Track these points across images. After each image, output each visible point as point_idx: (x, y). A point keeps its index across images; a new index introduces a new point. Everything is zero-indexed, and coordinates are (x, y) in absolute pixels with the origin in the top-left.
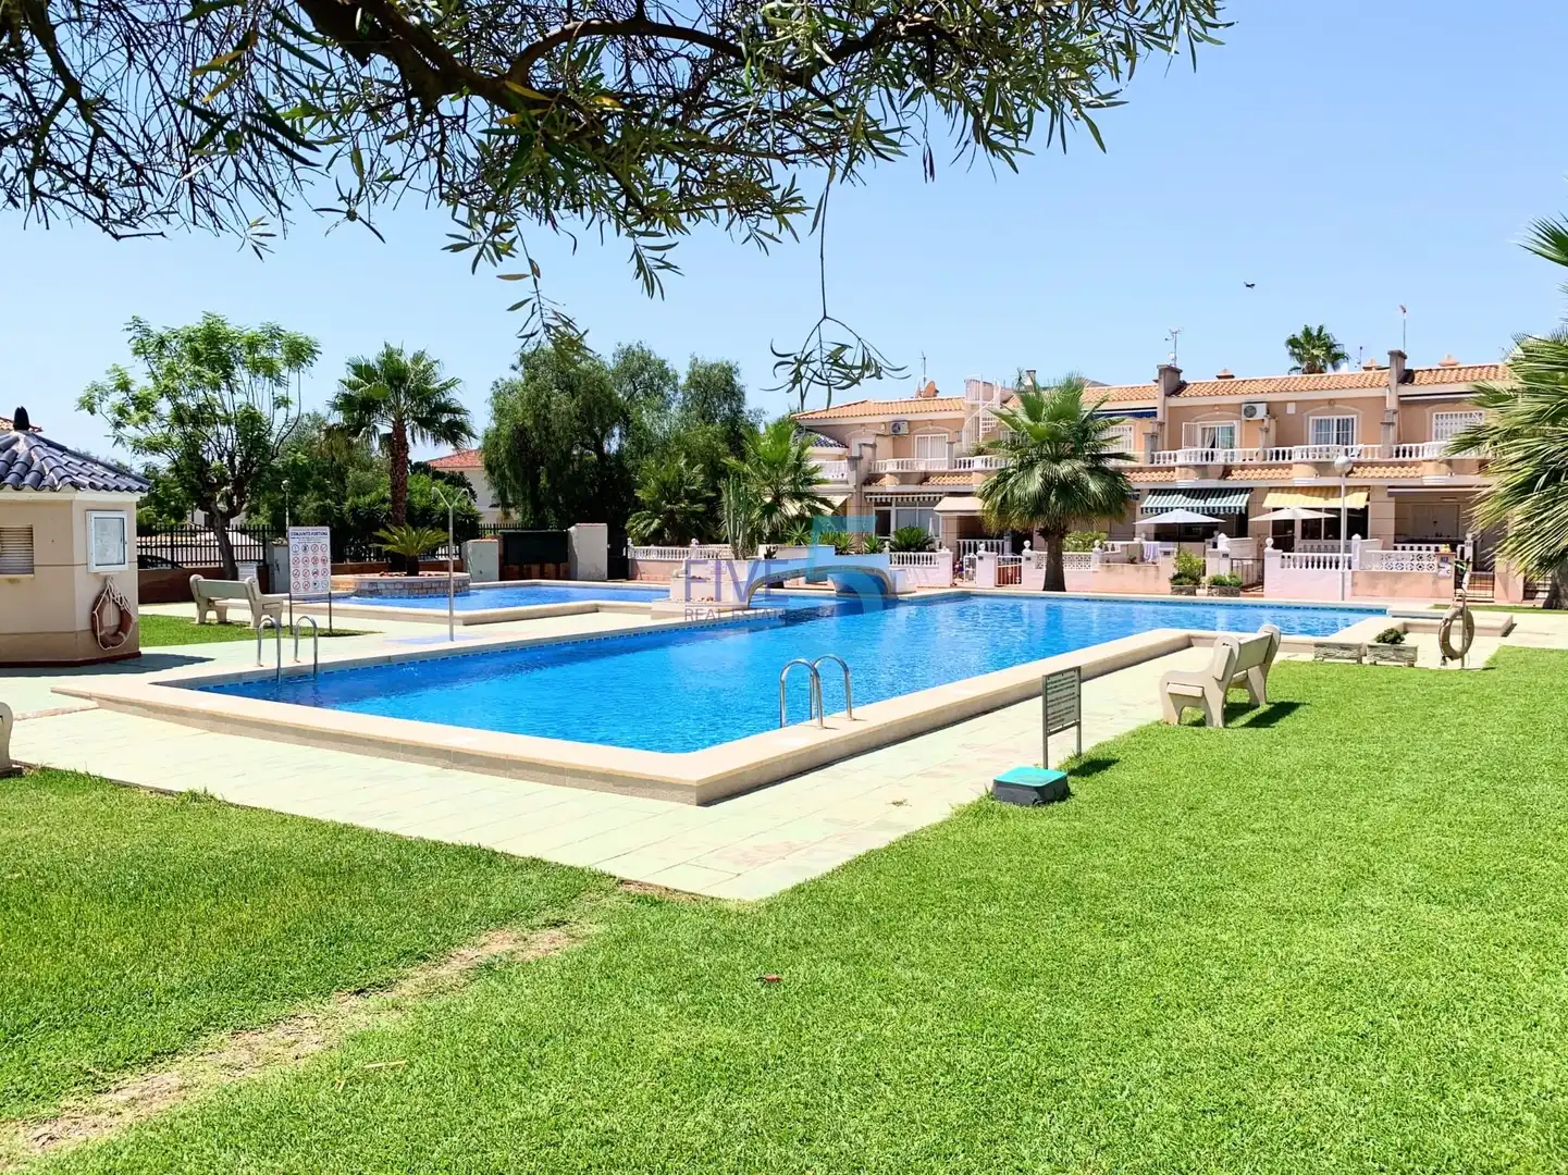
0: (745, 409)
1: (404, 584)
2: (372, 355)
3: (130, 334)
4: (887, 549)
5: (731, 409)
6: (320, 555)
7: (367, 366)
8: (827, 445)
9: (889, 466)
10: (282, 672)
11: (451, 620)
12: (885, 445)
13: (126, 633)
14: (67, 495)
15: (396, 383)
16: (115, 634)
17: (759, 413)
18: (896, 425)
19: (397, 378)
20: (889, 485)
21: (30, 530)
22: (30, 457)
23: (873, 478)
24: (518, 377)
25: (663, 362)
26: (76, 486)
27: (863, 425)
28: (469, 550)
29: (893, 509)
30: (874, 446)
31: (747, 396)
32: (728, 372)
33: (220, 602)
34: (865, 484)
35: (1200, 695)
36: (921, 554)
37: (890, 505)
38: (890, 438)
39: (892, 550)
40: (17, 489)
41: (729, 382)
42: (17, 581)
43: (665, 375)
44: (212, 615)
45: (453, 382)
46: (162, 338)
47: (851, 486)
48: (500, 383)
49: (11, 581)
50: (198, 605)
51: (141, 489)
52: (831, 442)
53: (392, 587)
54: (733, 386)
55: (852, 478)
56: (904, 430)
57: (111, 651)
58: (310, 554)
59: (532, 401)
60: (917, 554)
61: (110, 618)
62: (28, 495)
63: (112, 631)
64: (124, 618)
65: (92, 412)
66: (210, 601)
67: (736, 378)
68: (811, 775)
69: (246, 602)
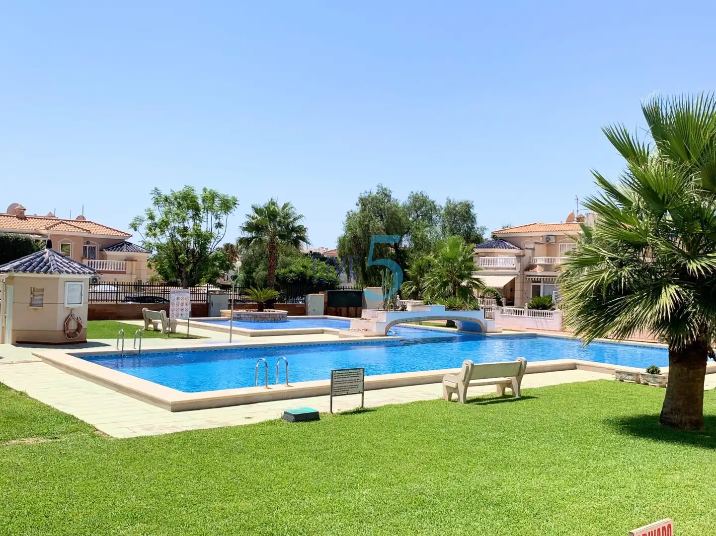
0: (476, 226)
1: (253, 315)
2: (262, 203)
3: (153, 196)
4: (526, 307)
5: (468, 227)
6: (185, 302)
7: (260, 209)
8: (509, 248)
9: (540, 260)
10: (124, 353)
11: (231, 332)
12: (540, 249)
13: (79, 333)
14: (56, 275)
15: (272, 218)
16: (75, 333)
17: (483, 229)
18: (548, 238)
19: (273, 215)
20: (538, 271)
21: (43, 289)
22: (48, 259)
23: (531, 267)
24: (357, 209)
25: (433, 202)
26: (60, 272)
27: (531, 237)
28: (309, 299)
29: (542, 285)
30: (533, 249)
31: (477, 220)
32: (468, 207)
33: (154, 321)
34: (526, 270)
35: (455, 387)
36: (545, 311)
37: (540, 282)
38: (545, 245)
39: (529, 308)
40: (38, 273)
41: (468, 212)
42: (37, 309)
43: (433, 208)
44: (151, 326)
45: (301, 216)
46: (166, 197)
47: (517, 271)
48: (351, 213)
49: (35, 309)
50: (145, 322)
51: (90, 273)
52: (512, 246)
53: (247, 316)
54: (470, 215)
55: (518, 267)
56: (553, 240)
57: (72, 340)
58: (180, 301)
59: (360, 223)
60: (542, 311)
61: (73, 326)
62: (42, 275)
63: (74, 331)
64: (79, 326)
65: (136, 230)
66: (150, 320)
67: (471, 210)
68: (240, 406)
69: (160, 321)
